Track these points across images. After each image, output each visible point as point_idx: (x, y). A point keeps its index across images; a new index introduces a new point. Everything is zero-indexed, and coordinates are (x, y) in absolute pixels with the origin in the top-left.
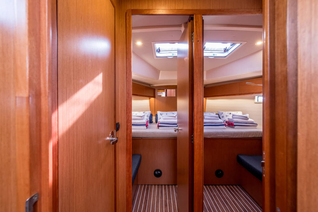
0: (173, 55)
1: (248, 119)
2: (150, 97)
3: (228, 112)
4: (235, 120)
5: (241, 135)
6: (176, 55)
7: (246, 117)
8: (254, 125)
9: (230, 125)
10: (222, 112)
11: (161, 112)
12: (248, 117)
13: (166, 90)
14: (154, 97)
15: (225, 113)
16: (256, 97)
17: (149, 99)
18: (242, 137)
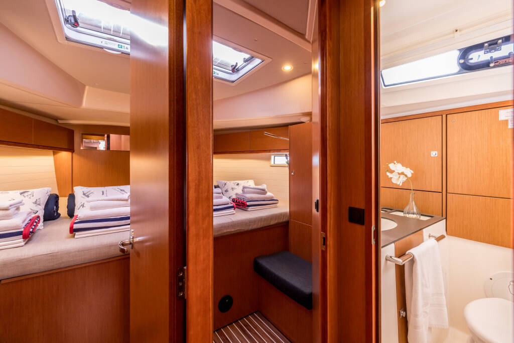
0: (121, 49)
1: (266, 193)
2: (56, 149)
3: (234, 182)
4: (248, 196)
5: (260, 224)
6: (127, 49)
7: (264, 190)
8: (273, 201)
9: (240, 205)
10: (226, 182)
11: (86, 189)
12: (266, 190)
13: (108, 137)
14: (71, 149)
15: (230, 184)
16: (272, 157)
17: (54, 154)
18: (261, 226)
